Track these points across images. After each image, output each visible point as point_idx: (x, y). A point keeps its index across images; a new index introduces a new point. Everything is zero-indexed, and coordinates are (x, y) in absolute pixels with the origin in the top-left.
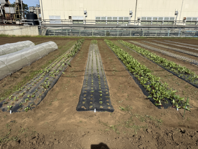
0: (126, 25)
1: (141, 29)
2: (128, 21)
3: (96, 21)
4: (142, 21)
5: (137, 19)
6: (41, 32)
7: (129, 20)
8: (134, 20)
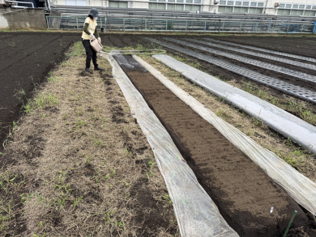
0: (198, 12)
1: (220, 20)
2: (200, 6)
3: (150, 3)
4: (219, 6)
5: (212, 4)
7: (201, 4)
8: (208, 4)
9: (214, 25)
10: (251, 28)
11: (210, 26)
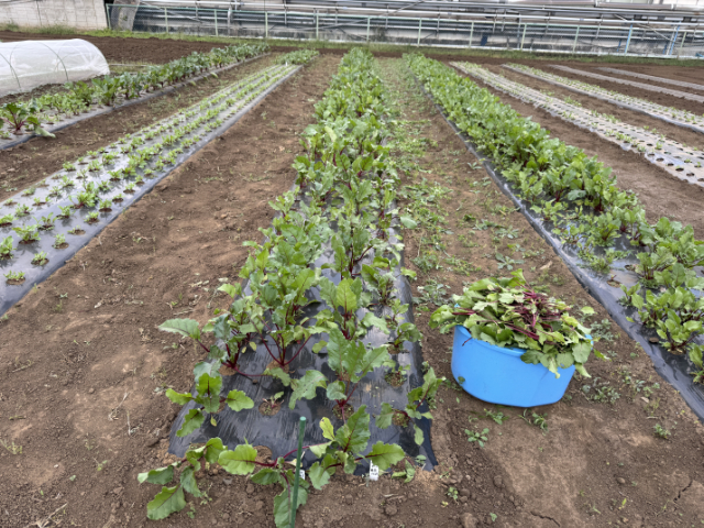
6: (117, 16)
9: (499, 33)
10: (615, 44)
11: (491, 34)
